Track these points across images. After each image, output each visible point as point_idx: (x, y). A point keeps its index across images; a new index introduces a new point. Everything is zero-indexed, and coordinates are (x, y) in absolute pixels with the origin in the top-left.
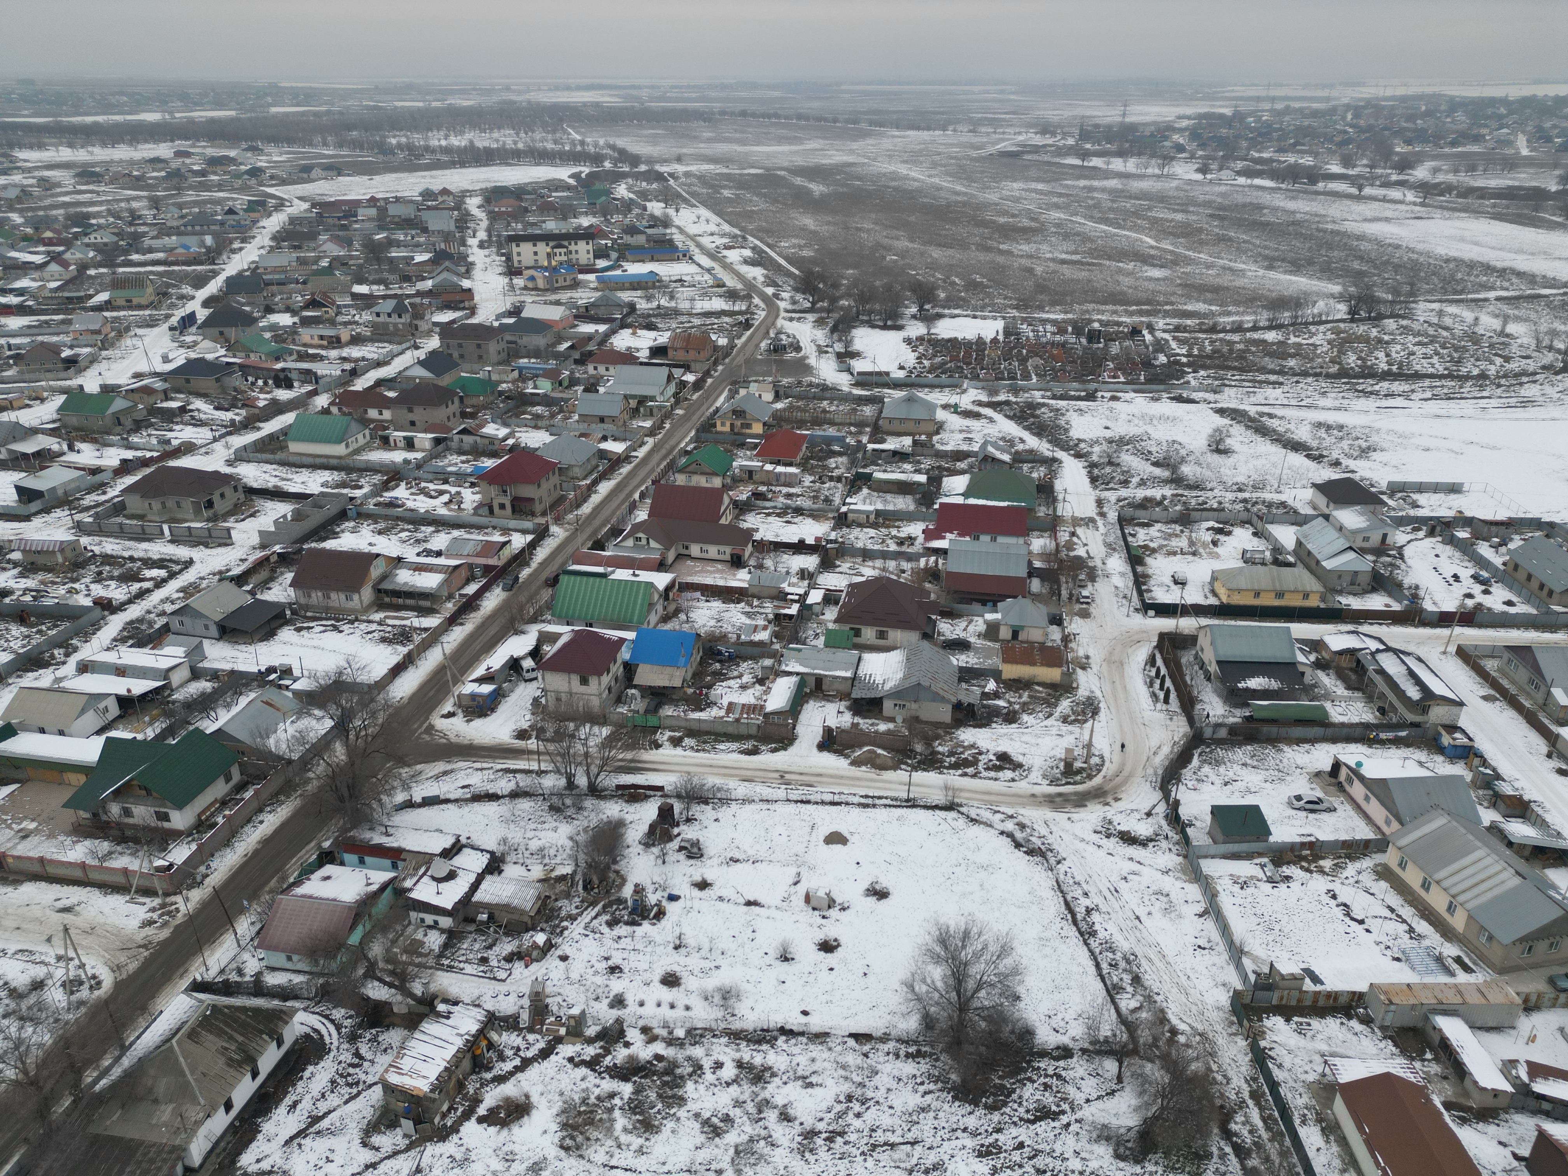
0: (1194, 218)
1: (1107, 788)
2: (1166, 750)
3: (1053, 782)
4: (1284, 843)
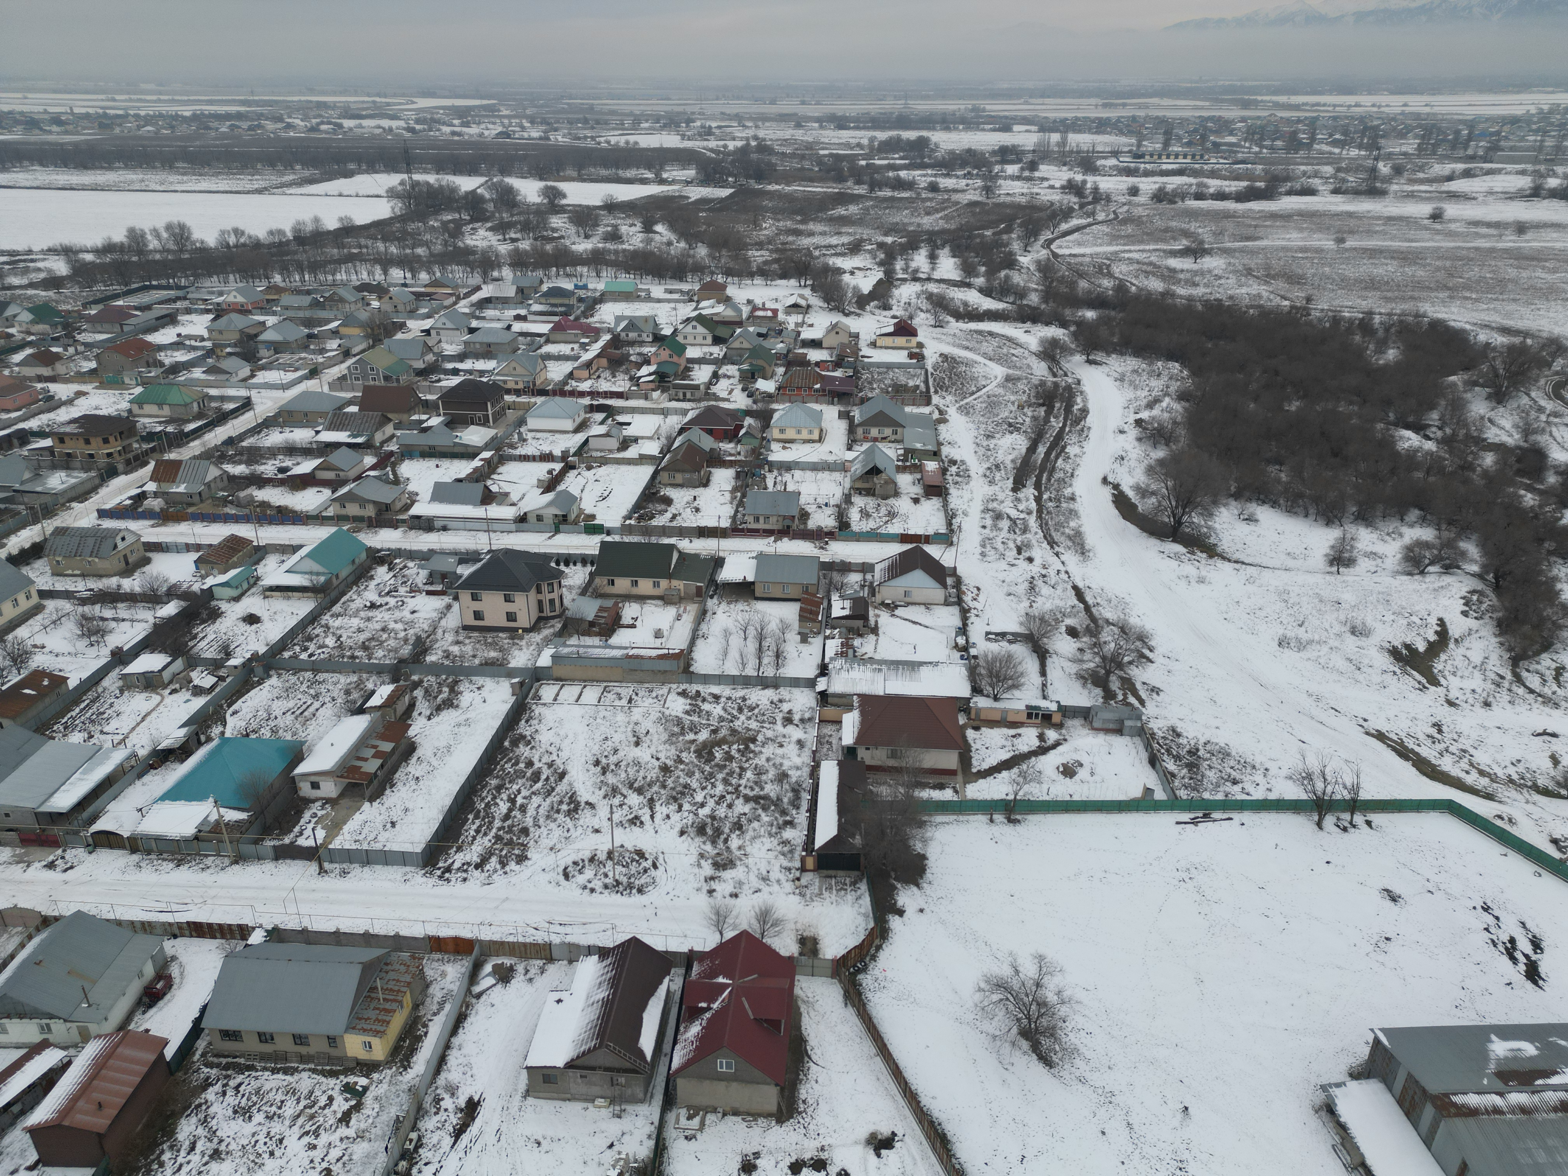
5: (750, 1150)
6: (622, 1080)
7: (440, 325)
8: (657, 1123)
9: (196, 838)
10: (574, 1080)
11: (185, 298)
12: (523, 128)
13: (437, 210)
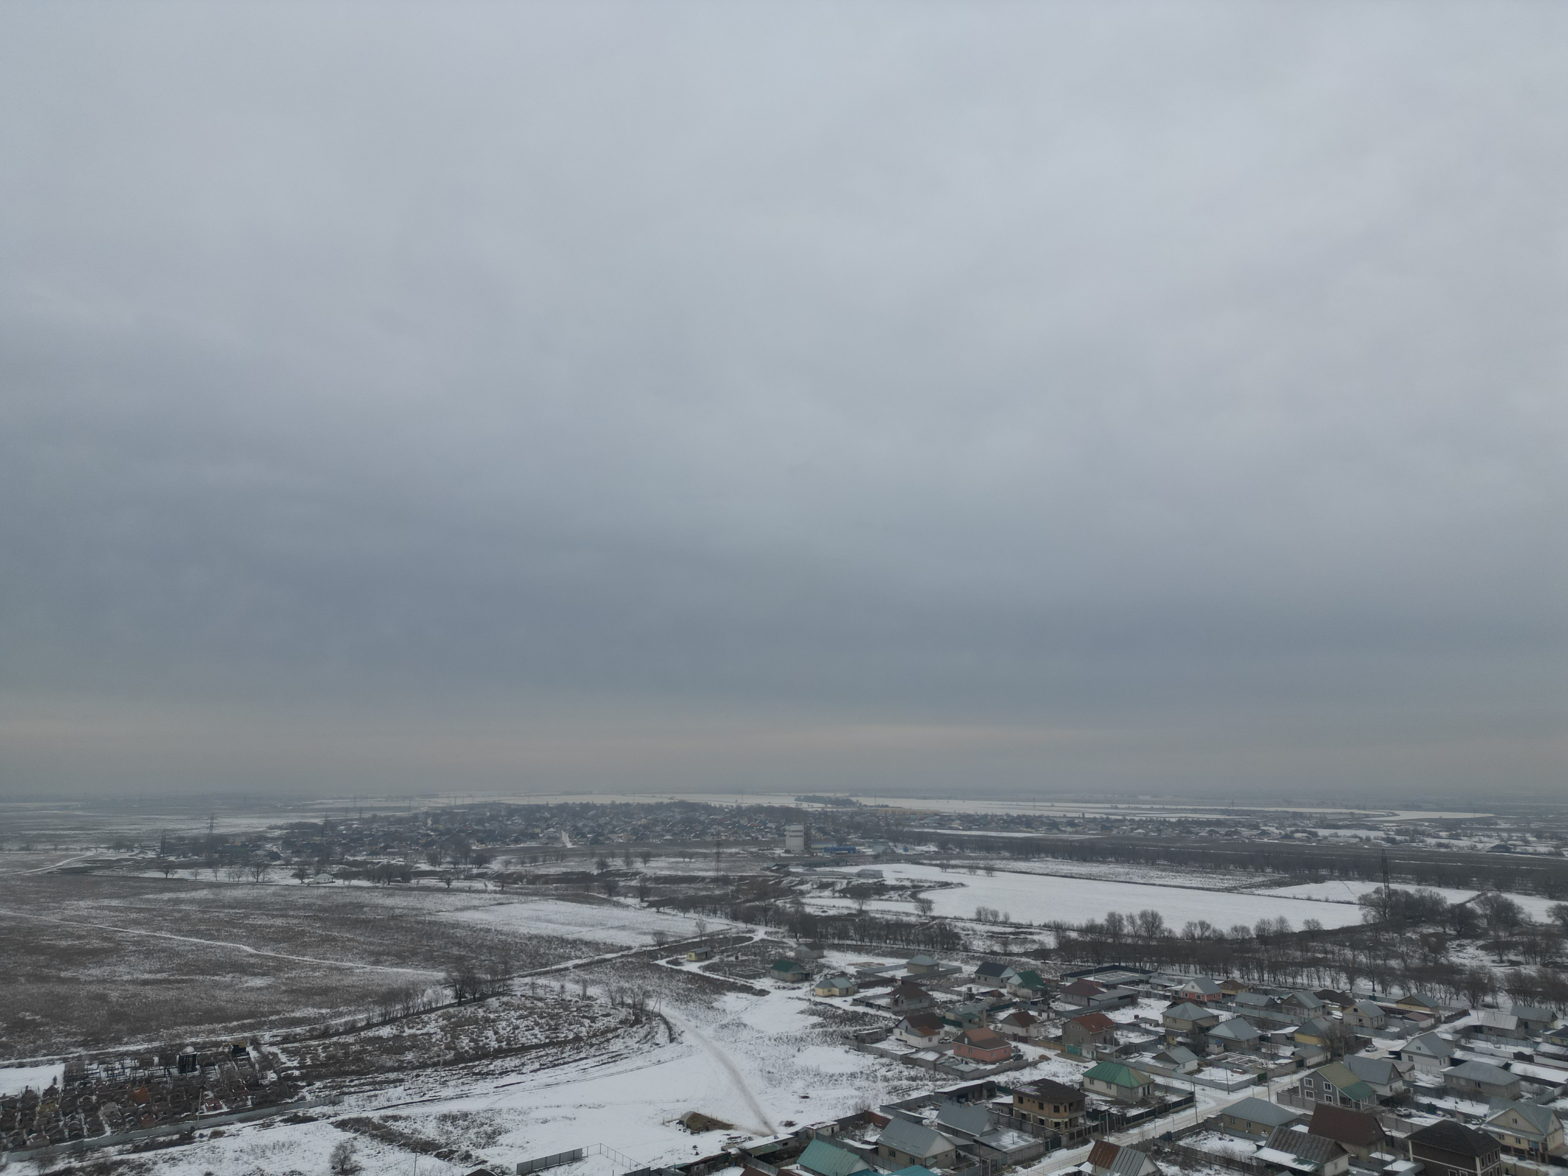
0: (296, 921)
7: (1412, 1048)
11: (1147, 982)
12: (1527, 843)
13: (1416, 923)
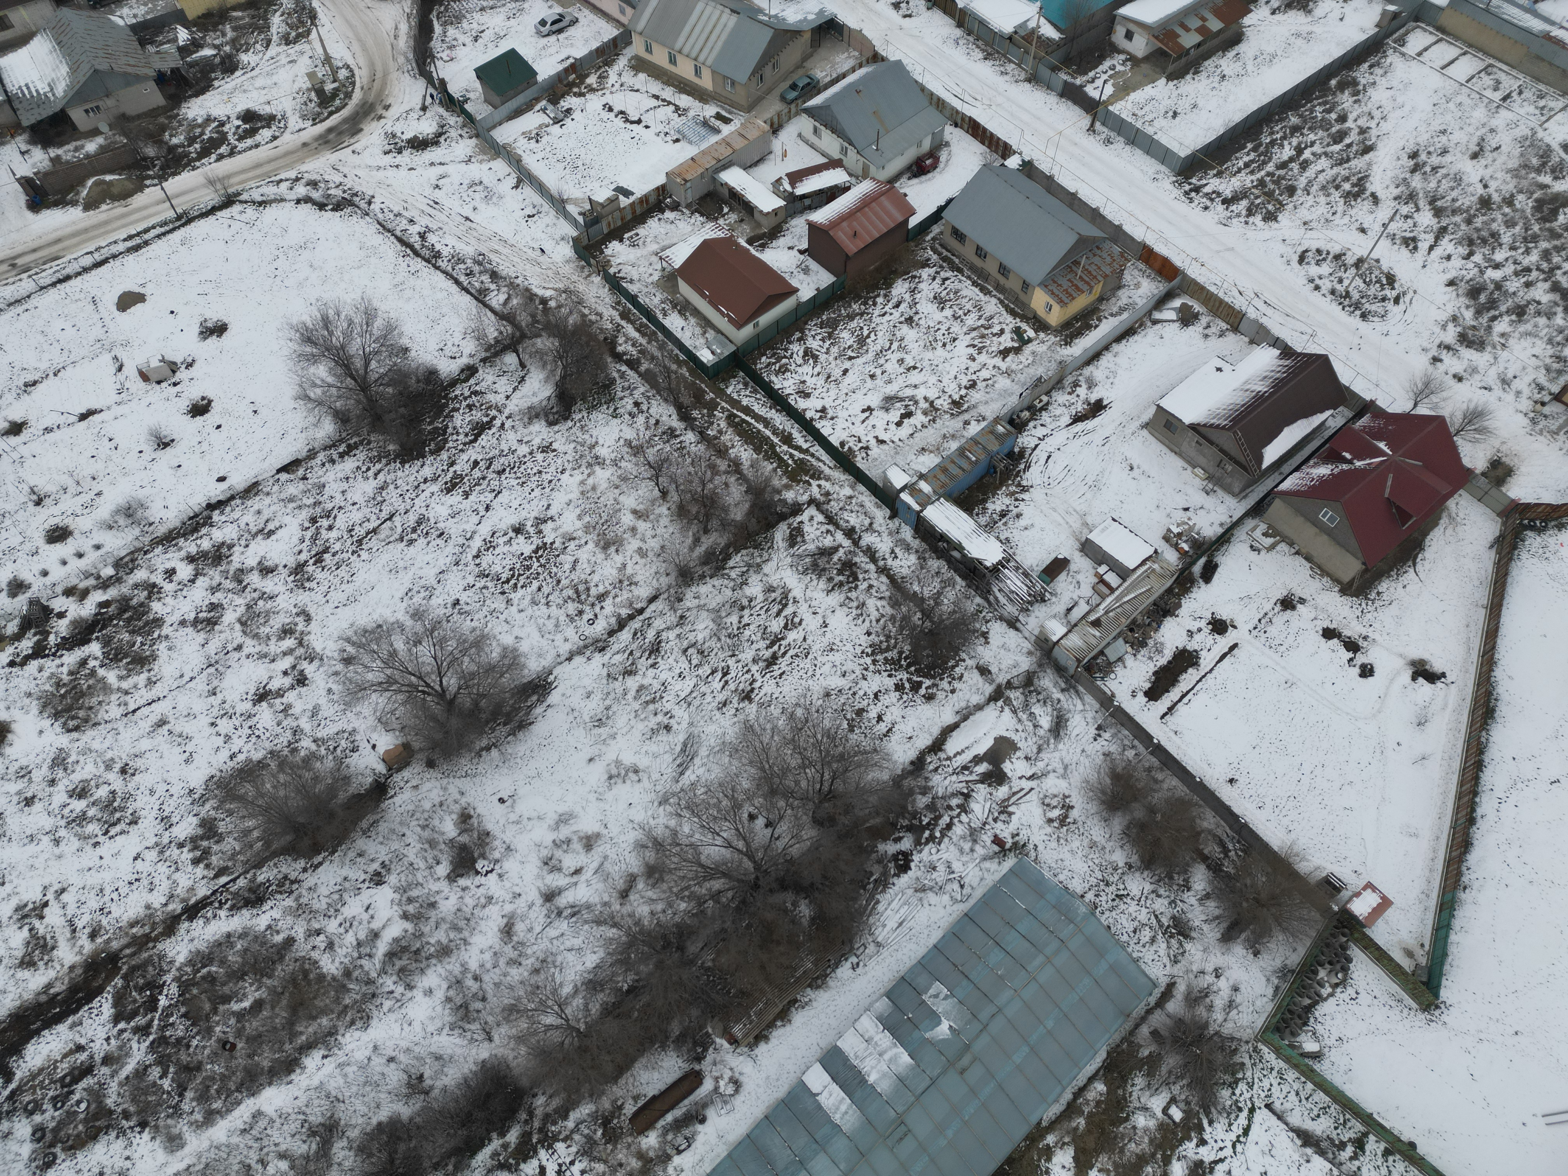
1: (371, 99)
2: (404, 28)
3: (316, 119)
4: (550, 77)
5: (1299, 592)
6: (1229, 468)
8: (1235, 519)
9: (1010, 38)
10: (1190, 442)
